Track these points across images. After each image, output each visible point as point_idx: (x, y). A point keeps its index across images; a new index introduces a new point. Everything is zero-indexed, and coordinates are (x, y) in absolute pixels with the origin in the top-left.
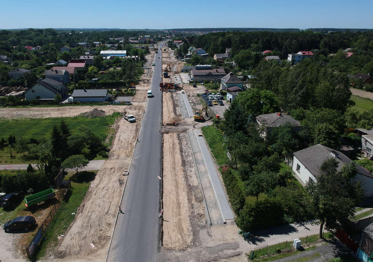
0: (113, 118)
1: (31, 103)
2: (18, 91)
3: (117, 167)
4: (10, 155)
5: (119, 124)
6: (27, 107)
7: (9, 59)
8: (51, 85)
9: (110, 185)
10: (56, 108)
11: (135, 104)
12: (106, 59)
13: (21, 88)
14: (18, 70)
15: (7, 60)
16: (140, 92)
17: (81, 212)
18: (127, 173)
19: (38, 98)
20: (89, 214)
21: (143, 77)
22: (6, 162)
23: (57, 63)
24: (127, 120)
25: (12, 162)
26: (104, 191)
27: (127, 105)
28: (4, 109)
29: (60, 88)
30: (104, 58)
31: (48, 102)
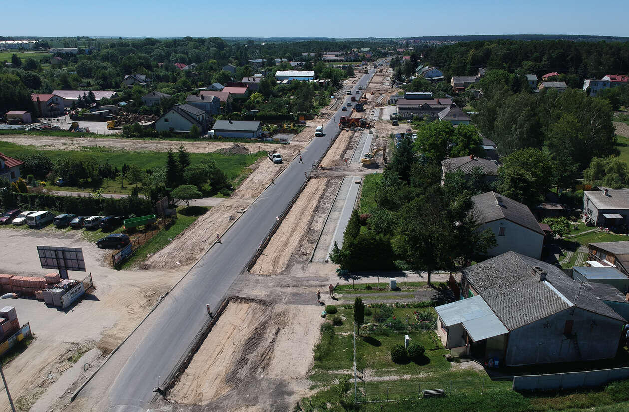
0: (256, 157)
1: (161, 134)
2: (149, 121)
3: (235, 205)
4: (120, 185)
5: (260, 164)
6: (155, 140)
7: (149, 80)
8: (191, 114)
9: (220, 220)
10: (191, 143)
11: (293, 143)
12: (280, 83)
13: (154, 117)
14: (154, 94)
15: (146, 82)
16: (308, 129)
17: (178, 239)
18: (243, 211)
19: (171, 129)
20: (185, 241)
21: (325, 110)
22: (115, 192)
23: (210, 87)
24: (272, 160)
25: (121, 192)
26: (211, 224)
27: (282, 143)
28: (127, 140)
29: (201, 118)
30: (279, 82)
31: (182, 134)
